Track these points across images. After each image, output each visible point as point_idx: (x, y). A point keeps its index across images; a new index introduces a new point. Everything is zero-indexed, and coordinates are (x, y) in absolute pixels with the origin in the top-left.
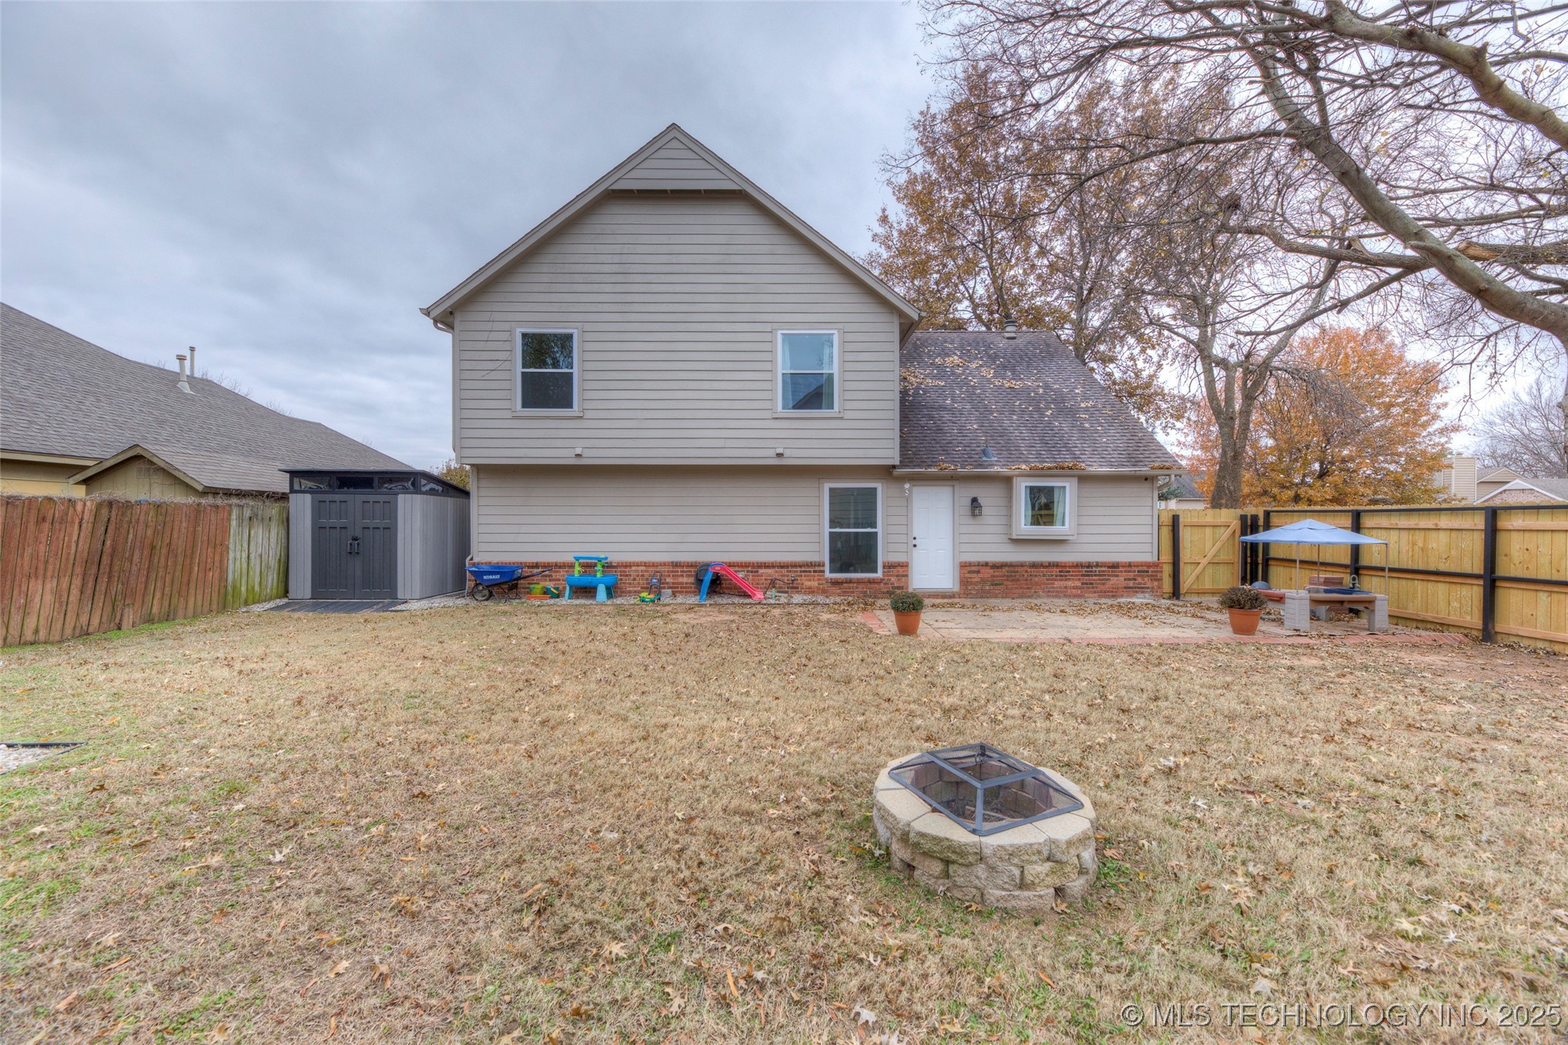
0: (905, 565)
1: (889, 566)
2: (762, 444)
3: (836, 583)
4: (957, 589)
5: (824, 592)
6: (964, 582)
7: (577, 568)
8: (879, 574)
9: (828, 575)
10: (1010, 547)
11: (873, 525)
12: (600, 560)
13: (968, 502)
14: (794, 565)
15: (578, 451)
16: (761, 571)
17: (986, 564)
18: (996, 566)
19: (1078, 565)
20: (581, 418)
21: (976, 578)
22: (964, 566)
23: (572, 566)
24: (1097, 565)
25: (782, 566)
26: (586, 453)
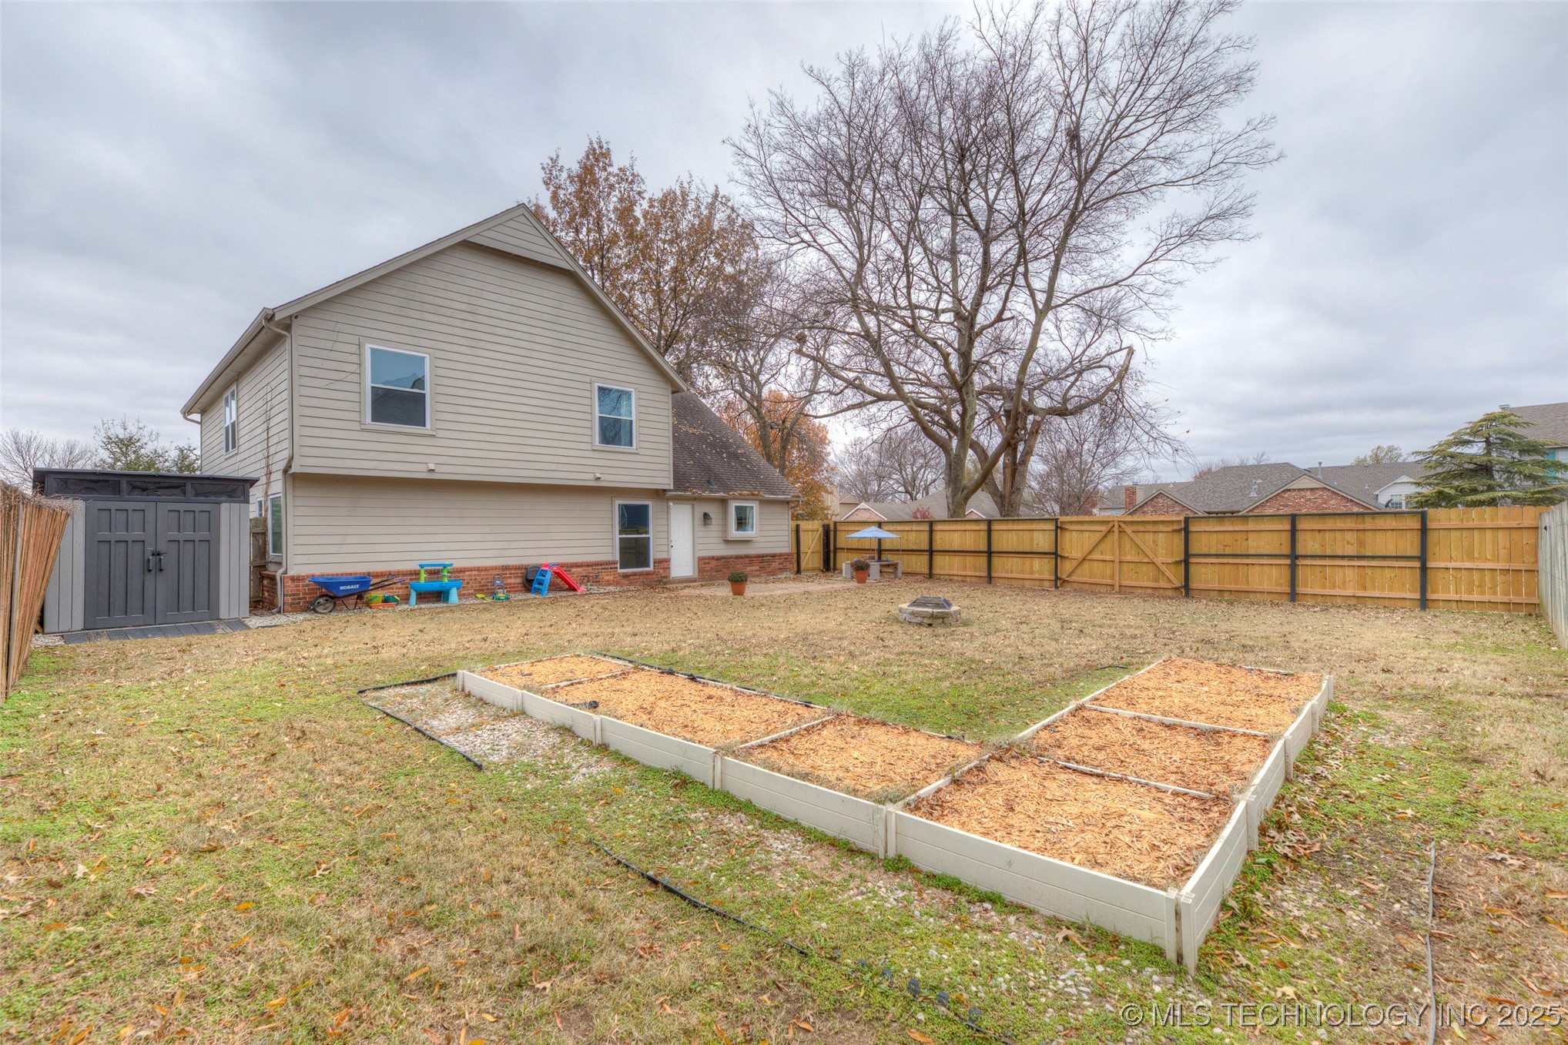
0: (668, 561)
1: (658, 562)
2: (585, 469)
3: (625, 576)
4: (696, 576)
5: (617, 583)
6: (701, 571)
7: (423, 576)
8: (651, 568)
9: (620, 571)
10: (723, 546)
11: (647, 532)
12: (445, 566)
13: (701, 515)
14: (597, 564)
15: (432, 466)
16: (573, 570)
17: (713, 558)
18: (718, 559)
19: (758, 556)
20: (433, 436)
21: (708, 567)
22: (701, 559)
23: (417, 573)
24: (767, 555)
25: (589, 565)
26: (439, 469)
